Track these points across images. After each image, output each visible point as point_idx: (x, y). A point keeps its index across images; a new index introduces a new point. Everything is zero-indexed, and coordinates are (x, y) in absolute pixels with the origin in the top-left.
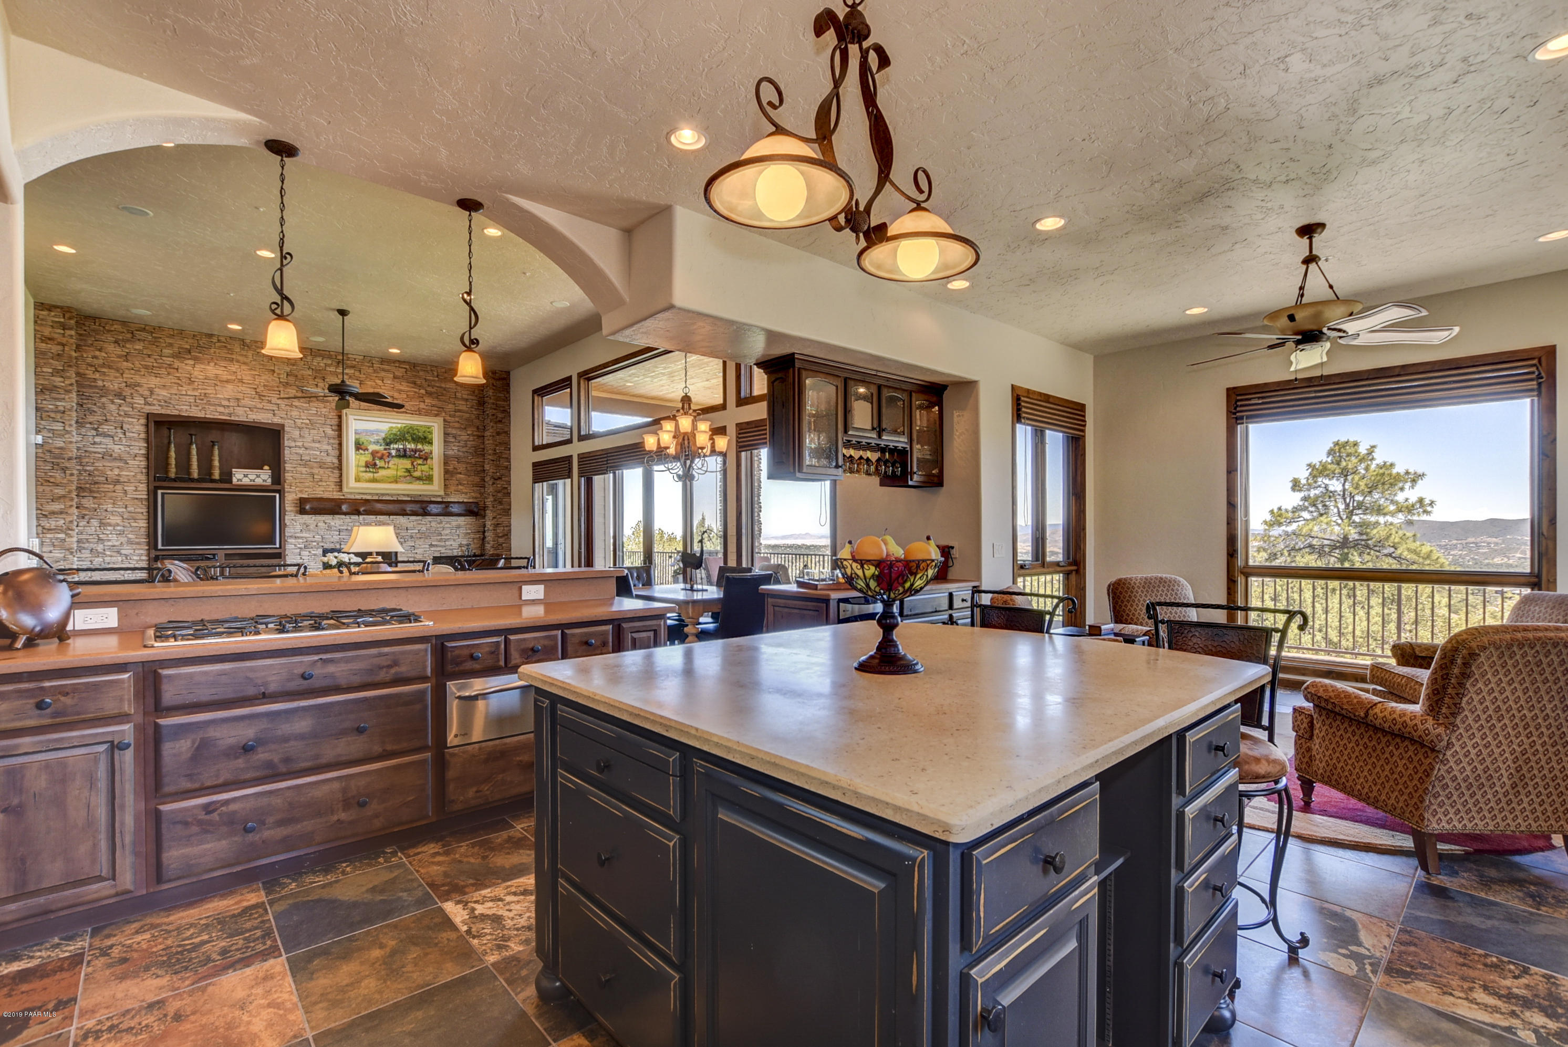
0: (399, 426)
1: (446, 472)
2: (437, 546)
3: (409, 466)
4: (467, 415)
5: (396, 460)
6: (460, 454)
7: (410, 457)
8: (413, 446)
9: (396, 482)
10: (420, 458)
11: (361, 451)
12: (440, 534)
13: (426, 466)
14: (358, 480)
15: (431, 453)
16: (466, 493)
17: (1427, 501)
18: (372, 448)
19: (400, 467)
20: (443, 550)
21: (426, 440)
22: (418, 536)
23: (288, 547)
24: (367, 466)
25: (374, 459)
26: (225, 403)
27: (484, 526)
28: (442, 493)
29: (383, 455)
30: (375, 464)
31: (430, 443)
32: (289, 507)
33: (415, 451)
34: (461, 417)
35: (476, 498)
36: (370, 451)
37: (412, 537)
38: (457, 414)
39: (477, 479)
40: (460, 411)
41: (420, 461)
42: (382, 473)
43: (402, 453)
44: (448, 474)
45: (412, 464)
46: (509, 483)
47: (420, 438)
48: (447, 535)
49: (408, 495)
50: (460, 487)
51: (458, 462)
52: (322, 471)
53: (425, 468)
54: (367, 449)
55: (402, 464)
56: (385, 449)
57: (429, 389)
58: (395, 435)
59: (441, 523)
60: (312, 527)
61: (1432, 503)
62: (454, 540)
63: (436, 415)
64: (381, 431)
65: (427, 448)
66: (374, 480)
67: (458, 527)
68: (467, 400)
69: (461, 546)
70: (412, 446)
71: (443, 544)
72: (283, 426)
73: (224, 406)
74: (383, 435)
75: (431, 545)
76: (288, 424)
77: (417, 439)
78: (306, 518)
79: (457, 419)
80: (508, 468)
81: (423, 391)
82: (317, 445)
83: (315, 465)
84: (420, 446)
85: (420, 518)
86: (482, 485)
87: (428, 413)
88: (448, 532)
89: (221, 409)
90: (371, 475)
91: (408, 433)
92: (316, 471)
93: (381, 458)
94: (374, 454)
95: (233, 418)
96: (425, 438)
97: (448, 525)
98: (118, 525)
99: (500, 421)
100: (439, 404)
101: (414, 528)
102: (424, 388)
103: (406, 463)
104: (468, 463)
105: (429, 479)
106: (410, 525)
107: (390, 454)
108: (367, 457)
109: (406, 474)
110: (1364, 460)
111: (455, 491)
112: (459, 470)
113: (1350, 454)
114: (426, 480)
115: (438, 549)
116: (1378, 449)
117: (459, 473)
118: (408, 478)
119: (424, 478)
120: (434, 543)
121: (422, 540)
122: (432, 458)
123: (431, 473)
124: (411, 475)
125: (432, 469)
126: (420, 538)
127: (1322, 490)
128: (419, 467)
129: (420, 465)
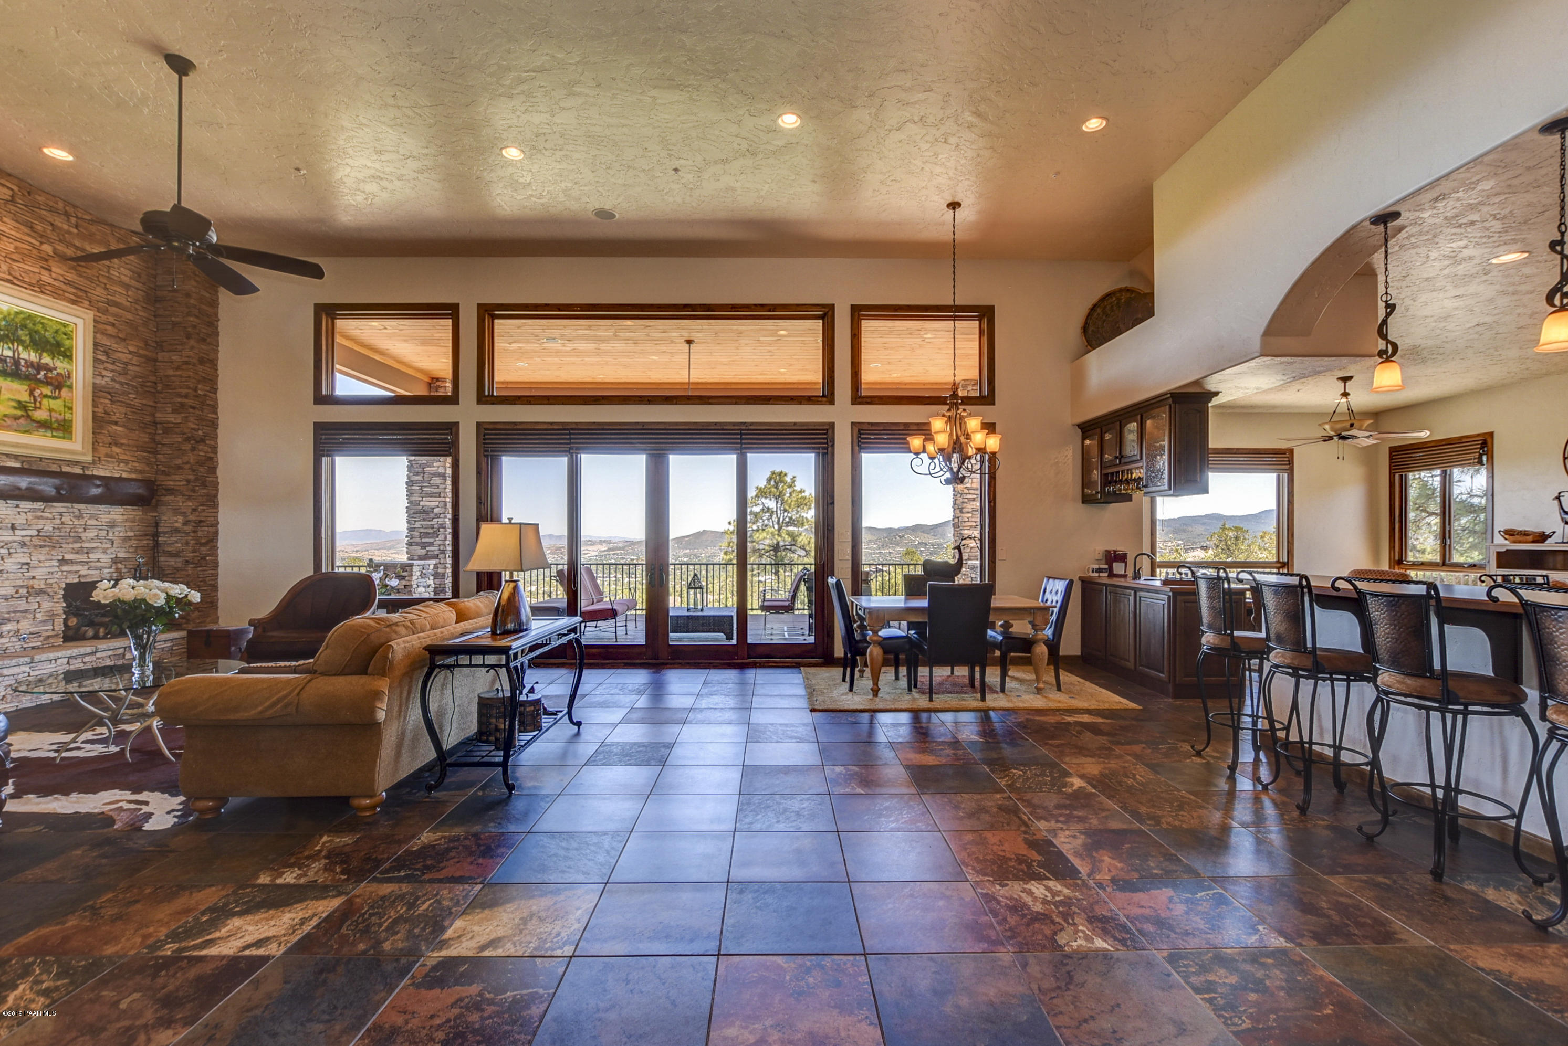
0: (4, 307)
1: (95, 417)
2: (71, 562)
3: (25, 397)
4: (130, 316)
6: (117, 386)
8: (33, 356)
10: (47, 382)
12: (79, 539)
15: (69, 377)
16: (126, 462)
19: (6, 394)
20: (80, 571)
21: (60, 349)
22: (36, 541)
27: (157, 525)
28: (89, 458)
31: (67, 355)
33: (39, 367)
34: (121, 318)
35: (140, 472)
37: (23, 544)
38: (113, 309)
39: (145, 438)
40: (117, 305)
41: (47, 391)
43: (10, 367)
44: (99, 422)
45: (31, 394)
46: (214, 449)
47: (48, 342)
48: (90, 540)
49: (16, 457)
50: (116, 450)
51: (113, 402)
53: (56, 404)
55: (10, 390)
57: (61, 248)
59: (80, 517)
62: (105, 551)
63: (74, 302)
65: (61, 365)
67: (112, 525)
68: (127, 287)
70: (28, 355)
71: (83, 557)
75: (63, 562)
77: (39, 343)
79: (111, 319)
80: (214, 425)
81: (47, 248)
84: (46, 359)
85: (39, 505)
86: (152, 448)
87: (57, 294)
88: (91, 534)
91: (24, 327)
96: (58, 345)
97: (93, 522)
99: (204, 340)
100: (81, 282)
101: (28, 526)
102: (50, 243)
103: (19, 390)
104: (129, 406)
105: (63, 428)
106: (20, 520)
109: (19, 413)
110: (790, 487)
111: (107, 455)
112: (114, 418)
113: (782, 481)
114: (57, 430)
115: (75, 568)
116: (796, 479)
117: (116, 423)
118: (22, 421)
119: (55, 425)
120: (68, 557)
121: (45, 550)
122: (70, 387)
123: (68, 416)
124: (28, 416)
125: (71, 409)
126: (41, 546)
127: (761, 507)
128: (45, 401)
129: (46, 396)
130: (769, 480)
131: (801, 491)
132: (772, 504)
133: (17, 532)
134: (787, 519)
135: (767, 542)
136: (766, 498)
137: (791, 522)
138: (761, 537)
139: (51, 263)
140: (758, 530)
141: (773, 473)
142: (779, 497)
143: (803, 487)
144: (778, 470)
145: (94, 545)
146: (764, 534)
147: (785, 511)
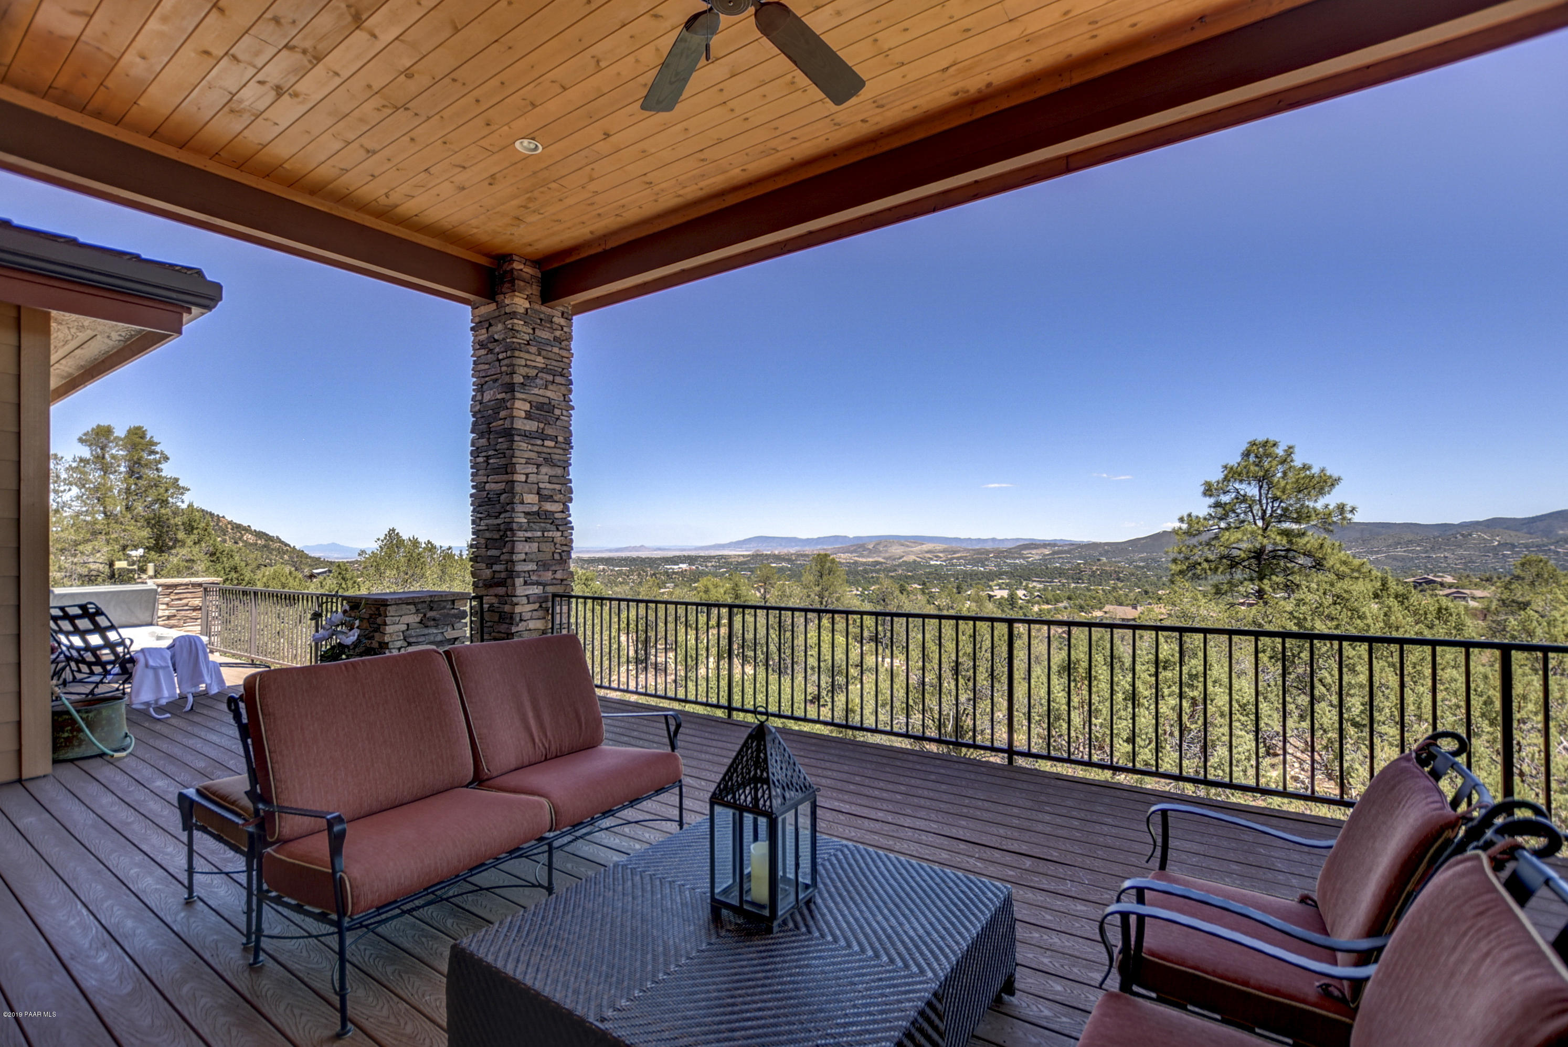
17: (1348, 508)
61: (1353, 510)
110: (1283, 462)
113: (1268, 456)
116: (1296, 450)
127: (1233, 495)
130: (1247, 454)
131: (1306, 467)
132: (1252, 491)
134: (1279, 511)
135: (1244, 546)
136: (1241, 481)
137: (1285, 516)
138: (1232, 539)
140: (1227, 529)
141: (1253, 444)
142: (1264, 479)
143: (1308, 462)
144: (1261, 438)
146: (1239, 535)
147: (1275, 499)
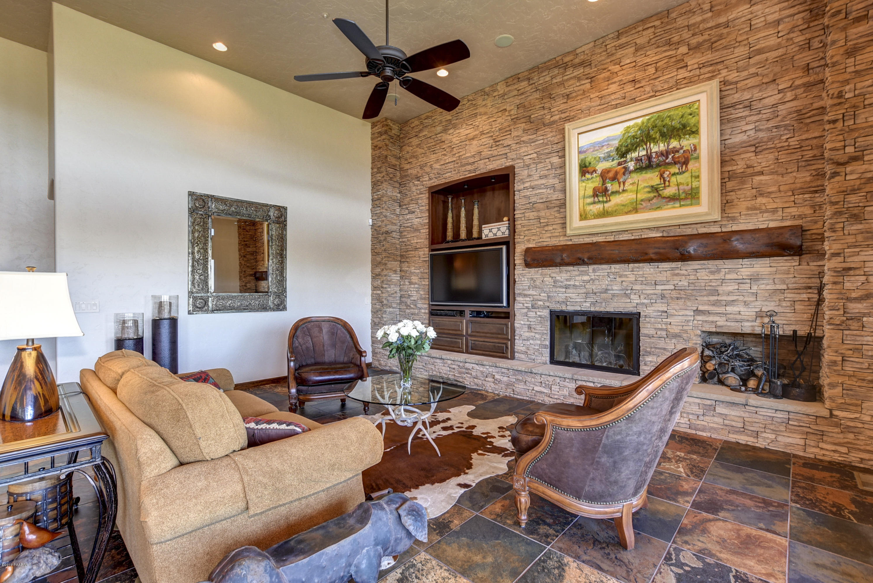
0: (639, 121)
1: (728, 177)
2: (709, 313)
5: (636, 177)
6: (761, 135)
7: (658, 165)
8: (662, 147)
9: (636, 210)
10: (675, 163)
11: (588, 176)
12: (715, 292)
13: (687, 175)
14: (583, 217)
15: (696, 149)
16: (774, 211)
18: (601, 166)
19: (642, 185)
20: (721, 321)
21: (687, 129)
22: (674, 294)
23: (517, 306)
24: (595, 195)
25: (604, 183)
26: (471, 160)
27: (820, 276)
28: (716, 216)
29: (616, 173)
30: (606, 190)
31: (695, 132)
32: (519, 260)
33: (665, 154)
34: (762, 64)
35: (801, 217)
36: (599, 172)
37: (663, 297)
39: (805, 178)
40: (758, 52)
41: (675, 169)
42: (616, 200)
43: (645, 162)
45: (662, 176)
47: (674, 129)
48: (729, 294)
49: (657, 228)
50: (761, 200)
51: (757, 153)
52: (548, 213)
53: (684, 178)
54: (595, 171)
55: (644, 180)
56: (619, 164)
58: (634, 137)
59: (718, 271)
60: (538, 283)
62: (746, 304)
63: (709, 79)
64: (614, 139)
65: (687, 143)
66: (604, 214)
67: (754, 279)
68: (777, 23)
69: (759, 315)
71: (722, 310)
72: (513, 167)
73: (470, 164)
74: (616, 143)
75: (697, 312)
76: (518, 164)
77: (669, 133)
78: (533, 272)
81: (682, 50)
82: (543, 181)
83: (541, 206)
84: (674, 144)
86: (812, 187)
87: (690, 82)
88: (730, 287)
89: (469, 167)
90: (600, 207)
91: (655, 127)
92: (542, 214)
93: (614, 179)
94: (604, 175)
95: (477, 173)
96: (684, 126)
97: (732, 276)
98: (416, 284)
100: (715, 58)
101: (668, 282)
102: (686, 44)
103: (651, 178)
104: (779, 149)
105: (691, 196)
107: (626, 168)
108: (595, 182)
109: (652, 195)
111: (748, 209)
112: (758, 169)
114: (686, 199)
115: (711, 318)
117: (762, 173)
118: (654, 201)
119: (683, 196)
120: (701, 308)
121: (681, 302)
122: (698, 158)
123: (695, 184)
124: (660, 195)
125: (698, 177)
126: (678, 298)
128: (673, 179)
129: (674, 174)
133: (658, 287)
139: (686, 60)
145: (735, 298)
